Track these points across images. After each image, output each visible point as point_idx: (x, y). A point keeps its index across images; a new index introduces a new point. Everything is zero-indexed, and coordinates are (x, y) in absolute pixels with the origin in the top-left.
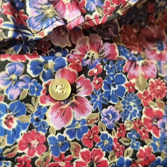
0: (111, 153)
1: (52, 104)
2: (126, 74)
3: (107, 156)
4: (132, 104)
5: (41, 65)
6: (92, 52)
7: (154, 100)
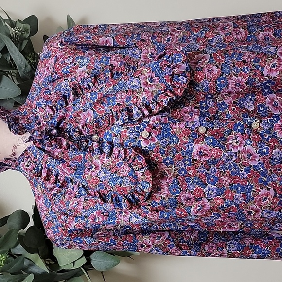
0: (164, 155)
1: (143, 139)
2: (171, 128)
3: (162, 156)
4: (174, 138)
5: (139, 127)
6: (157, 121)
7: (184, 137)
